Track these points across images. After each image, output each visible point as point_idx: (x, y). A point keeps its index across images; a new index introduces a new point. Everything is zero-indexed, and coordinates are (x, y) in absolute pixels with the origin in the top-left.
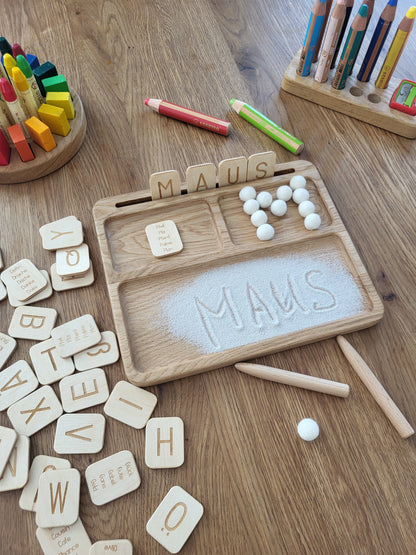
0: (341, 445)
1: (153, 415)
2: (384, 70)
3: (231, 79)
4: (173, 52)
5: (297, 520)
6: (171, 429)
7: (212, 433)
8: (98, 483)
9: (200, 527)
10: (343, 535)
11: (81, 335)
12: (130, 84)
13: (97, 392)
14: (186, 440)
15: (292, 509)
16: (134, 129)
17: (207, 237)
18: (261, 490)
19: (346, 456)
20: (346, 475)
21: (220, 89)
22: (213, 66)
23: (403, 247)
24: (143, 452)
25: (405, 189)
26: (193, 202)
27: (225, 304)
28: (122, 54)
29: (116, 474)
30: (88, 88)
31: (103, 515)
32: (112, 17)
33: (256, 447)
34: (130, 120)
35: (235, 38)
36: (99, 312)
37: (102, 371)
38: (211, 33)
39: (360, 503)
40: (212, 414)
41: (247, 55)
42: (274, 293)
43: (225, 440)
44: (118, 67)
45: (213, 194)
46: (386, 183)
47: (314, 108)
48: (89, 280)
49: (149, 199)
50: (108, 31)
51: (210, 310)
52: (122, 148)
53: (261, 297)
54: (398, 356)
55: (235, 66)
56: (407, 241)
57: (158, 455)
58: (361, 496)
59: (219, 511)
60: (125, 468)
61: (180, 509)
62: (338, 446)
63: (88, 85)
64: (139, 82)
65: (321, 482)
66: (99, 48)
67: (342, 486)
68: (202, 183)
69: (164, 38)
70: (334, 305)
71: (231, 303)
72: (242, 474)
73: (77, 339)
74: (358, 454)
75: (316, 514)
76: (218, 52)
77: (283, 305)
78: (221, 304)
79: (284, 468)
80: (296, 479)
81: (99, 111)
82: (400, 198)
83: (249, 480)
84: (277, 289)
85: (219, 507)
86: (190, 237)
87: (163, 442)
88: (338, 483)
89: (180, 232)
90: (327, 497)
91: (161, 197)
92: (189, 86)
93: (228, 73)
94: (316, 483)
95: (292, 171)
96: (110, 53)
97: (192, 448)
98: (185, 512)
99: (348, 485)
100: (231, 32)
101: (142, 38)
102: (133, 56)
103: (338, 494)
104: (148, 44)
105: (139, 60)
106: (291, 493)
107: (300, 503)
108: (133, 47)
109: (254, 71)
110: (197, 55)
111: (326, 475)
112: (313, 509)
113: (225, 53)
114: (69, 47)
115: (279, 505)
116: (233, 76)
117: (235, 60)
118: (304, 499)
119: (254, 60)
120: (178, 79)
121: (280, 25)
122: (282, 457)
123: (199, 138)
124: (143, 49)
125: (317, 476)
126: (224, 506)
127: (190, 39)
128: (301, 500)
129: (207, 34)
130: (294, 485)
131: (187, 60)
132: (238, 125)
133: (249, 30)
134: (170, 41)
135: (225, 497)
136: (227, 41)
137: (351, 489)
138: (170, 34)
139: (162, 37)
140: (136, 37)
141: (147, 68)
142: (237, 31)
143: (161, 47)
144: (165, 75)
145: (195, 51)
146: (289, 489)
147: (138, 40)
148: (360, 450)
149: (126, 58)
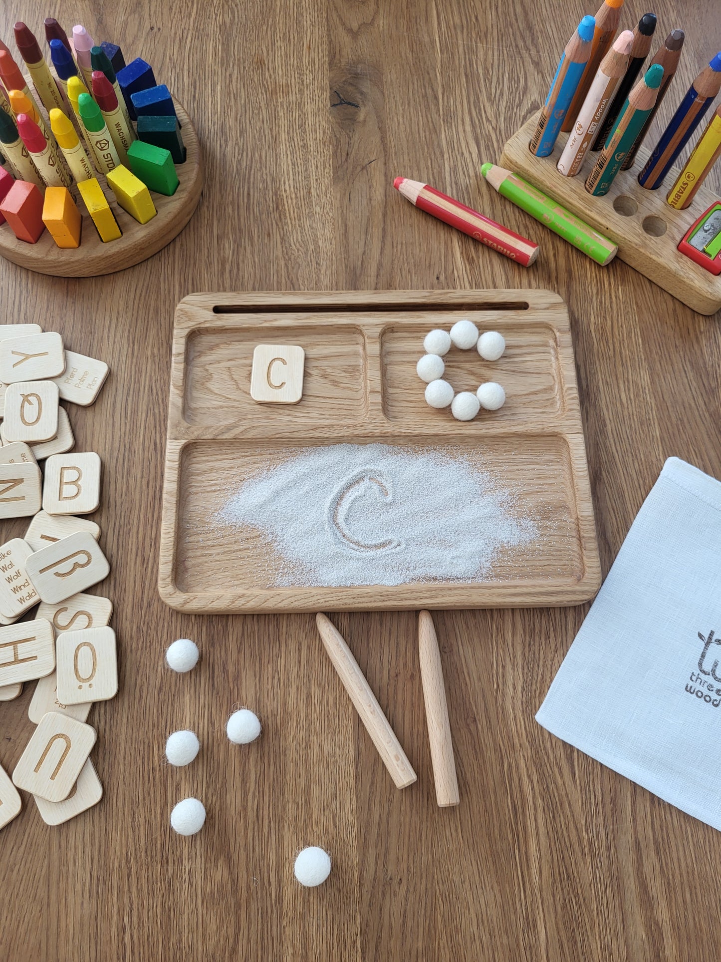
0: (245, 808)
3: (310, 120)
4: (226, 49)
5: (131, 905)
10: (191, 947)
15: (129, 887)
18: (93, 846)
19: (246, 828)
20: (235, 857)
21: (283, 136)
22: (286, 90)
28: (136, 37)
35: (347, 39)
38: (307, 21)
39: (238, 906)
41: (356, 76)
54: (400, 685)
55: (326, 95)
58: (244, 895)
59: (19, 858)
62: (239, 807)
65: (190, 858)
66: (100, 22)
67: (220, 874)
69: (220, 19)
74: (266, 830)
75: (163, 904)
76: (305, 60)
79: (142, 820)
80: (153, 842)
85: (20, 854)
88: (216, 866)
90: (191, 883)
92: (231, 122)
93: (308, 108)
94: (180, 858)
99: (230, 873)
100: (344, 24)
101: (181, 12)
102: (152, 47)
103: (209, 884)
104: (187, 27)
105: (162, 54)
106: (137, 862)
107: (144, 881)
108: (159, 29)
109: (356, 110)
110: (266, 62)
111: (203, 849)
112: (160, 896)
113: (317, 66)
114: (49, 12)
115: (111, 875)
116: (314, 115)
117: (330, 81)
118: (154, 876)
119: (365, 90)
120: (214, 105)
121: (439, 24)
122: (144, 804)
123: (213, 224)
124: (175, 34)
125: (187, 847)
126: (29, 854)
127: (265, 28)
128: (148, 876)
129: (298, 22)
130: (146, 852)
131: (244, 68)
132: (290, 213)
133: (379, 25)
134: (228, 27)
135: (34, 842)
136: (330, 42)
137: (233, 881)
138: (233, 13)
139: (216, 15)
140: (171, 8)
141: (170, 74)
142: (355, 26)
143: (208, 35)
144: (195, 92)
145: (265, 54)
146: (136, 855)
147: (173, 15)
148: (273, 824)
149: (140, 49)
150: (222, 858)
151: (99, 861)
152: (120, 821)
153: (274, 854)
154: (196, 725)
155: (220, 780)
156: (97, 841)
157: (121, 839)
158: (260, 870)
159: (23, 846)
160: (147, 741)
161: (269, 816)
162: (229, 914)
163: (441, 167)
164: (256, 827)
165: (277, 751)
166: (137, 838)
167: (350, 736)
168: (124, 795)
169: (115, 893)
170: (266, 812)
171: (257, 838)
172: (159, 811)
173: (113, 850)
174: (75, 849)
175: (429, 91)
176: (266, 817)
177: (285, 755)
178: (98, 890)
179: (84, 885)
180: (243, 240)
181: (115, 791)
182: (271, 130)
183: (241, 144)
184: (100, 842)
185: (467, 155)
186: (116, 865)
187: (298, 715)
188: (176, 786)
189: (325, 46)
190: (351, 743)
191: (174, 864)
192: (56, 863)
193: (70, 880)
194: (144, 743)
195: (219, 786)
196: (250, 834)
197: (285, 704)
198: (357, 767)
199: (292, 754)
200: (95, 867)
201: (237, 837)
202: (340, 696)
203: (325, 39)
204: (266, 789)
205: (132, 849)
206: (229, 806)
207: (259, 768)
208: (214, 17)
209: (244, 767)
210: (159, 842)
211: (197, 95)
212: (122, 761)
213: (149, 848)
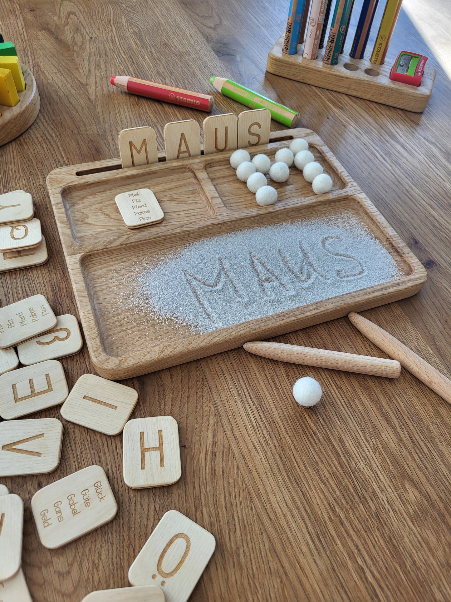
0: (400, 439)
1: (133, 416)
2: (379, 41)
3: (209, 64)
4: (142, 41)
5: (357, 546)
6: (160, 431)
7: (220, 436)
8: (52, 515)
9: (213, 568)
10: (426, 563)
11: (28, 319)
12: (93, 69)
13: (50, 389)
14: (182, 447)
15: (347, 532)
16: (99, 108)
17: (194, 206)
18: (298, 508)
19: (411, 454)
20: (415, 478)
21: (198, 72)
22: (187, 53)
23: (433, 212)
24: (120, 468)
25: (422, 157)
26: (174, 170)
27: (223, 276)
28: (83, 43)
29: (79, 500)
30: (43, 73)
31: (60, 563)
32: (70, 13)
33: (283, 450)
34: (93, 100)
35: (211, 31)
36: (55, 294)
37: (58, 363)
38: (183, 26)
40: (217, 411)
41: (225, 44)
42: (285, 262)
43: (238, 443)
44: (78, 54)
45: (198, 160)
46: (399, 153)
47: (306, 89)
48: (41, 257)
49: (119, 167)
50: (67, 24)
51: (204, 284)
52: (85, 125)
53: (269, 266)
55: (213, 53)
56: (436, 207)
57: (143, 468)
58: (441, 505)
59: (239, 542)
60: (92, 490)
61: (180, 543)
62: (396, 441)
63: (43, 69)
64: (103, 66)
65: (382, 491)
66: (56, 38)
67: (412, 495)
68: (183, 148)
69: (131, 31)
70: (363, 272)
71: (232, 274)
72: (269, 490)
73: (22, 324)
74: (425, 450)
75: (383, 535)
76: (192, 41)
77: (299, 274)
78: (218, 277)
79: (327, 474)
80: (346, 489)
81: (56, 92)
82: (419, 166)
83: (279, 494)
84: (288, 258)
85: (239, 538)
86: (172, 207)
87: (150, 449)
88: (406, 490)
89: (160, 201)
90: (394, 511)
91: (133, 165)
92: (162, 70)
93: (205, 59)
94: (374, 493)
95: (291, 138)
96: (69, 43)
97: (193, 458)
98: (188, 547)
99: (420, 492)
100: (205, 26)
101: (106, 30)
102: (95, 45)
103: (408, 506)
104: (112, 35)
105: (103, 48)
106: (342, 509)
107: (356, 522)
108: (96, 38)
109: (234, 57)
110: (169, 44)
111: (387, 481)
112: (376, 530)
113: (200, 43)
114: (21, 37)
115: (326, 527)
116: (211, 61)
117: (212, 48)
118: (362, 515)
119: (233, 49)
120: (148, 64)
121: (258, 20)
122: (322, 461)
123: (176, 115)
124: (107, 39)
125: (374, 483)
126: (246, 535)
127: (161, 31)
128: (357, 517)
129: (179, 27)
130: (345, 498)
131: (157, 48)
132: (222, 103)
133: (225, 24)
134: (138, 33)
135: (246, 523)
136: (202, 33)
137: (425, 497)
138: (137, 27)
139: (128, 29)
140: (99, 29)
141: (112, 55)
143: (127, 37)
144: (133, 60)
145: (167, 41)
146: (338, 503)
147: (101, 32)
148: (428, 444)
149: (88, 46)
150: (406, 482)
151: (310, 519)
152: (310, 481)
153: (443, 466)
154: (329, 392)
155: (370, 425)
156: (299, 504)
157: (318, 495)
158: (441, 481)
159: (238, 530)
160: (298, 415)
161: (421, 439)
162: (439, 525)
164: (417, 450)
165: (398, 392)
166: (331, 489)
167: (442, 367)
168: (302, 460)
169: (338, 542)
170: (418, 438)
171: (423, 458)
172: (336, 463)
173: (317, 506)
174: (284, 516)
176: (420, 441)
177: (406, 393)
178: (322, 544)
179: (308, 545)
180: (200, 119)
181: (293, 459)
182: (189, 70)
183: (174, 78)
184: (302, 503)
186: (326, 518)
188: (340, 441)
189: (199, 34)
191: (372, 500)
192: (274, 534)
193: (294, 544)
194: (296, 417)
195: (371, 430)
196: (416, 457)
200: (309, 525)
201: (408, 463)
202: (418, 344)
203: (198, 32)
204: (408, 421)
205: (331, 500)
206: (387, 442)
207: (393, 408)
208: (127, 30)
209: (382, 410)
210: (350, 487)
211: (134, 61)
212: (286, 435)
213: (345, 494)
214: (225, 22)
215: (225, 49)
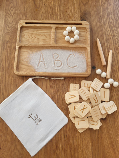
4: (60, 9)
22: (72, 18)
28: (42, 7)
35: (83, 6)
41: (85, 14)
44: (39, 12)
66: (35, 3)
69: (58, 2)
76: (75, 11)
96: (38, 6)
100: (82, 3)
102: (45, 8)
104: (52, 4)
108: (46, 5)
113: (78, 12)
117: (80, 16)
119: (87, 17)
124: (49, 5)
127: (67, 4)
129: (74, 3)
131: (63, 13)
134: (60, 4)
136: (80, 7)
142: (85, 3)
143: (56, 6)
145: (67, 10)
147: (49, 1)
149: (43, 9)
163: (103, 33)
175: (100, 17)
185: (108, 31)
187: (81, 145)
190: (91, 151)
197: (78, 143)
198: (92, 155)
199: (80, 153)
214: (90, 2)
215: (84, 17)
